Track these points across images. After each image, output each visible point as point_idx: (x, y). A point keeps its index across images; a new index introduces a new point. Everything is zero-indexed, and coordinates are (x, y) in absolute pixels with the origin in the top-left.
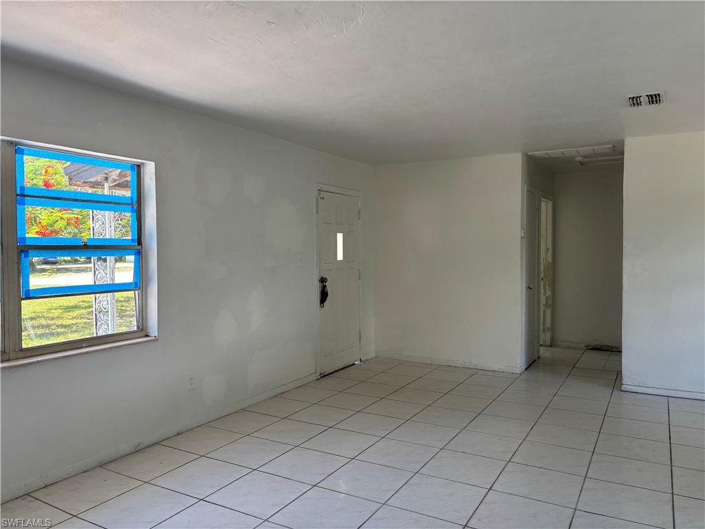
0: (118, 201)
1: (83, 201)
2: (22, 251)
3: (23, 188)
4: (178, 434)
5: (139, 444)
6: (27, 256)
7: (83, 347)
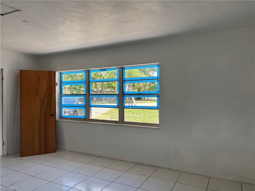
0: (152, 79)
1: (140, 80)
2: (123, 95)
3: (125, 79)
4: (169, 169)
5: (151, 164)
6: (124, 97)
7: (138, 125)
